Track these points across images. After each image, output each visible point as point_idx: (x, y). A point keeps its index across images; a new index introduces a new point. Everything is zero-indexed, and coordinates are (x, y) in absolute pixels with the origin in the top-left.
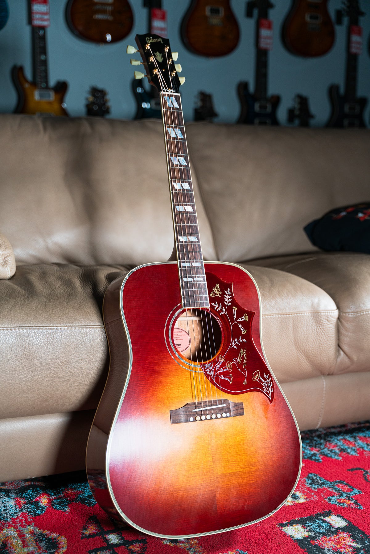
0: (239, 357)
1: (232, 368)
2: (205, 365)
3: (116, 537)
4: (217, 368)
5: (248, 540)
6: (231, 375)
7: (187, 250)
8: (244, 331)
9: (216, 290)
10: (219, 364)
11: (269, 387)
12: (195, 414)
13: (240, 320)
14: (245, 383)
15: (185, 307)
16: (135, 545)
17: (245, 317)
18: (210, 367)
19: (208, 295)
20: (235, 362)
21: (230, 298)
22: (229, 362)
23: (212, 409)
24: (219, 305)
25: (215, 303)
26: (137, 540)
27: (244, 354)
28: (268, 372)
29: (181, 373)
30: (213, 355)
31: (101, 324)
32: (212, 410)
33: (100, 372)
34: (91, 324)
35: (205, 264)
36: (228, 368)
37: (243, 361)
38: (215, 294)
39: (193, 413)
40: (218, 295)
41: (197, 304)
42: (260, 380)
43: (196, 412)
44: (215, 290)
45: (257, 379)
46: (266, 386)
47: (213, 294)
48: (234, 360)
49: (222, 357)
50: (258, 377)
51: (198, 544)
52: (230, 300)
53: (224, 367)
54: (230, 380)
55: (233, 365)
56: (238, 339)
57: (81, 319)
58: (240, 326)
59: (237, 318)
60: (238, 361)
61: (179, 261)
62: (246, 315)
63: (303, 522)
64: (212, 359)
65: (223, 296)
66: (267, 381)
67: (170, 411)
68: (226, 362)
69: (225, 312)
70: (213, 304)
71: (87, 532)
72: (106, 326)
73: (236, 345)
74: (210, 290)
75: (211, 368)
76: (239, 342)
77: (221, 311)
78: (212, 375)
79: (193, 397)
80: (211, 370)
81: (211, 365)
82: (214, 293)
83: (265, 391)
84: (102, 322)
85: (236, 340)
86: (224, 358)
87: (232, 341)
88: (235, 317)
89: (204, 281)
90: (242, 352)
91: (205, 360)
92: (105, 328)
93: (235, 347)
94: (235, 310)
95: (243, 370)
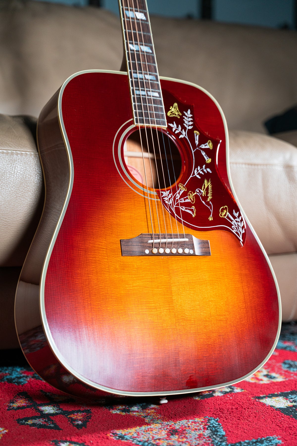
0: (203, 188)
1: (195, 199)
2: (162, 192)
3: (51, 408)
4: (177, 197)
5: (219, 409)
6: (193, 208)
7: (139, 60)
8: (209, 160)
9: (174, 110)
10: (179, 193)
11: (240, 226)
12: (151, 246)
13: (203, 146)
14: (211, 219)
15: (137, 122)
16: (76, 414)
17: (209, 143)
18: (168, 195)
19: (165, 114)
20: (198, 193)
21: (191, 121)
22: (191, 193)
23: (172, 242)
24: (178, 127)
25: (173, 124)
26: (79, 410)
27: (209, 185)
28: (237, 210)
29: (134, 198)
30: (173, 182)
31: (34, 151)
32: (172, 244)
33: (33, 211)
34: (23, 150)
35: (161, 80)
36: (190, 199)
37: (207, 193)
38: (173, 114)
39: (148, 245)
40: (176, 116)
41: (151, 122)
42: (228, 217)
43: (152, 243)
44: (172, 109)
45: (225, 215)
46: (236, 225)
47: (171, 114)
48: (197, 191)
49: (182, 185)
50: (226, 213)
51: (156, 413)
52: (191, 123)
53: (185, 197)
54: (193, 212)
55: (196, 196)
56: (201, 167)
57: (10, 143)
58: (204, 154)
59: (200, 144)
60: (202, 193)
61: (129, 71)
62: (209, 142)
63: (285, 396)
64: (171, 187)
65: (182, 118)
66: (237, 219)
67: (120, 240)
68: (188, 192)
69: (185, 135)
70: (171, 125)
71: (15, 405)
72: (41, 153)
73: (199, 174)
74: (167, 110)
75: (170, 196)
76: (203, 171)
77: (180, 133)
78: (171, 204)
79: (148, 228)
80: (170, 199)
81: (170, 193)
82: (172, 112)
83: (234, 230)
84: (36, 149)
85: (199, 168)
86: (185, 187)
87: (195, 169)
88: (197, 142)
89: (160, 97)
90: (207, 184)
91: (162, 187)
92: (40, 155)
93: (198, 176)
94: (196, 135)
95: (208, 203)
